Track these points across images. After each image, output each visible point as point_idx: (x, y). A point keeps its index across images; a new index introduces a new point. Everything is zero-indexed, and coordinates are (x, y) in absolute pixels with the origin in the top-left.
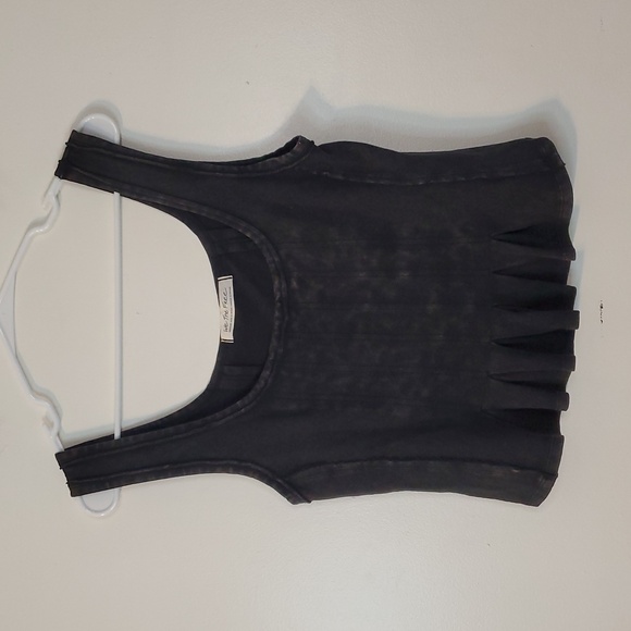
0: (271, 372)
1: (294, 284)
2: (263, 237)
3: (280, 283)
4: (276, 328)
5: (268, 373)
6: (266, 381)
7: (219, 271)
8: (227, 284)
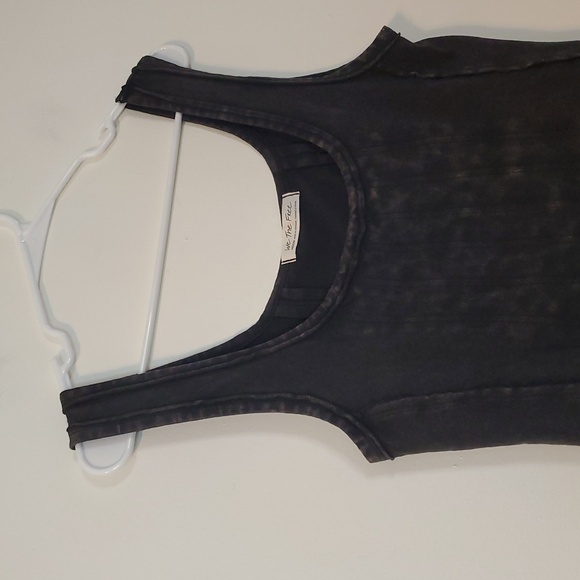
0: (342, 287)
1: (374, 194)
2: (338, 143)
3: (357, 194)
4: (349, 238)
5: (337, 289)
6: (334, 300)
7: (283, 188)
8: (293, 200)
